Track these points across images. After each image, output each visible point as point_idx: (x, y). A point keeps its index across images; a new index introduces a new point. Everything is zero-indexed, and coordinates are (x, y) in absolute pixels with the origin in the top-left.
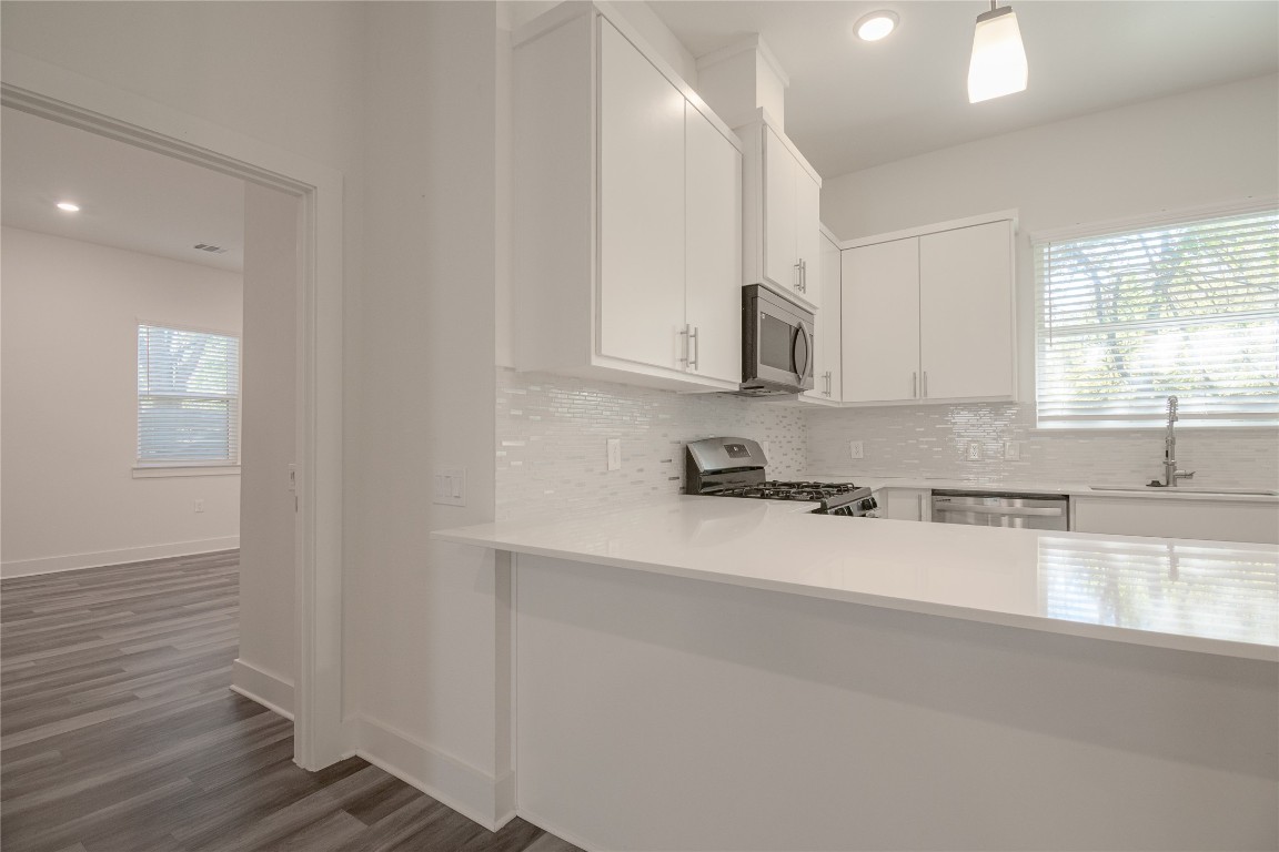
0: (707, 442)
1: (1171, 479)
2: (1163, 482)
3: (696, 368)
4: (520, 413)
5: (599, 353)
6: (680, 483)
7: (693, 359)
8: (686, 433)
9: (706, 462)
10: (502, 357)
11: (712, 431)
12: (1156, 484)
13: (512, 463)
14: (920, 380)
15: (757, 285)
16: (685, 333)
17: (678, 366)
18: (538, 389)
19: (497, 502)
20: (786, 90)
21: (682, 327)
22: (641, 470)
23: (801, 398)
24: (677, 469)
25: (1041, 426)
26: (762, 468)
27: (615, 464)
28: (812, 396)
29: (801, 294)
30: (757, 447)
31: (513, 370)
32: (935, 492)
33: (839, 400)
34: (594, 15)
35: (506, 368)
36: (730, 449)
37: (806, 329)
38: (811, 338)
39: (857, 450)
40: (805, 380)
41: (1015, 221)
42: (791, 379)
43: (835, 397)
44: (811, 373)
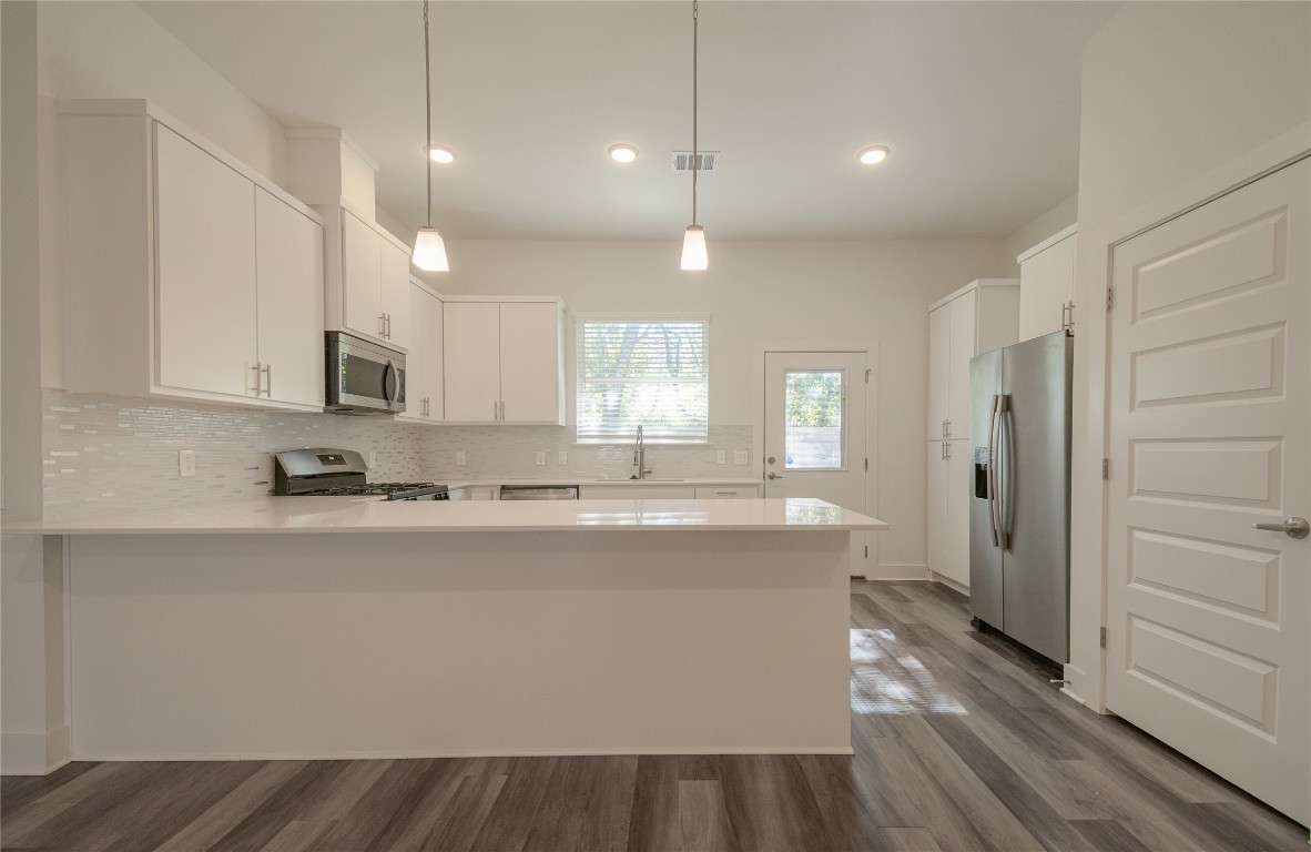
0: (303, 452)
1: (642, 474)
2: (638, 476)
3: (269, 396)
4: (71, 427)
5: (158, 384)
6: (270, 487)
7: (266, 388)
8: (276, 446)
9: (297, 467)
10: (49, 379)
12: (634, 477)
13: (62, 471)
14: (500, 407)
15: (338, 332)
16: (257, 368)
17: (252, 394)
18: (95, 407)
19: (45, 503)
20: (376, 173)
21: (253, 363)
22: (222, 476)
23: (397, 418)
24: (267, 474)
25: (579, 441)
26: (363, 473)
27: (189, 471)
28: (411, 413)
29: (387, 340)
30: (357, 457)
31: (63, 391)
32: (503, 487)
33: (441, 419)
34: (149, 121)
35: (54, 390)
36: (322, 458)
37: (395, 366)
38: (402, 373)
39: (461, 458)
40: (395, 405)
41: (561, 304)
42: (380, 403)
43: (435, 417)
44: (402, 399)
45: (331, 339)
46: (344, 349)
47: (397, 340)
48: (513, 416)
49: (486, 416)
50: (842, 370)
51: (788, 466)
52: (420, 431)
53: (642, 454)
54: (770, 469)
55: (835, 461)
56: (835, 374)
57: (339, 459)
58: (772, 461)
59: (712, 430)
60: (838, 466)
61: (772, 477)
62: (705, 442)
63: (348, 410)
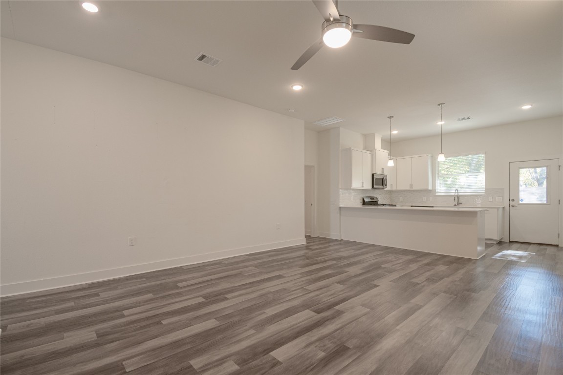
0: (367, 197)
1: (459, 204)
2: (457, 205)
5: (352, 186)
6: (362, 203)
7: (364, 186)
8: (363, 196)
9: (366, 200)
11: (368, 195)
12: (455, 205)
14: (411, 185)
16: (362, 182)
17: (361, 187)
18: (345, 190)
20: (381, 137)
23: (385, 189)
24: (362, 201)
25: (437, 194)
26: (378, 201)
27: (352, 200)
28: (388, 188)
29: (383, 173)
30: (376, 198)
32: (412, 206)
33: (396, 189)
34: (351, 150)
35: (341, 188)
36: (371, 198)
37: (385, 178)
38: (386, 179)
39: (401, 199)
40: (385, 187)
41: (430, 155)
42: (381, 187)
43: (394, 189)
44: (386, 185)
45: (373, 175)
46: (375, 177)
47: (385, 173)
48: (415, 188)
49: (408, 188)
50: (547, 166)
51: (520, 202)
52: (391, 192)
53: (458, 198)
54: (512, 203)
55: (544, 200)
56: (543, 168)
57: (373, 199)
58: (513, 200)
59: (487, 190)
60: (546, 202)
61: (513, 206)
62: (484, 194)
63: (376, 188)
